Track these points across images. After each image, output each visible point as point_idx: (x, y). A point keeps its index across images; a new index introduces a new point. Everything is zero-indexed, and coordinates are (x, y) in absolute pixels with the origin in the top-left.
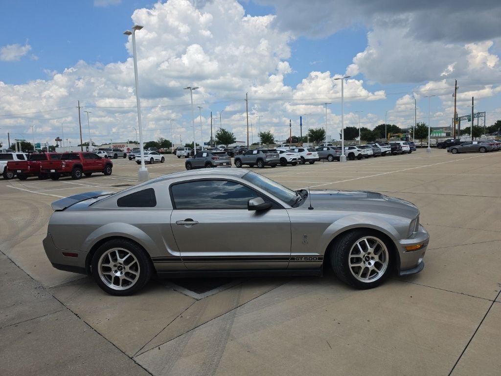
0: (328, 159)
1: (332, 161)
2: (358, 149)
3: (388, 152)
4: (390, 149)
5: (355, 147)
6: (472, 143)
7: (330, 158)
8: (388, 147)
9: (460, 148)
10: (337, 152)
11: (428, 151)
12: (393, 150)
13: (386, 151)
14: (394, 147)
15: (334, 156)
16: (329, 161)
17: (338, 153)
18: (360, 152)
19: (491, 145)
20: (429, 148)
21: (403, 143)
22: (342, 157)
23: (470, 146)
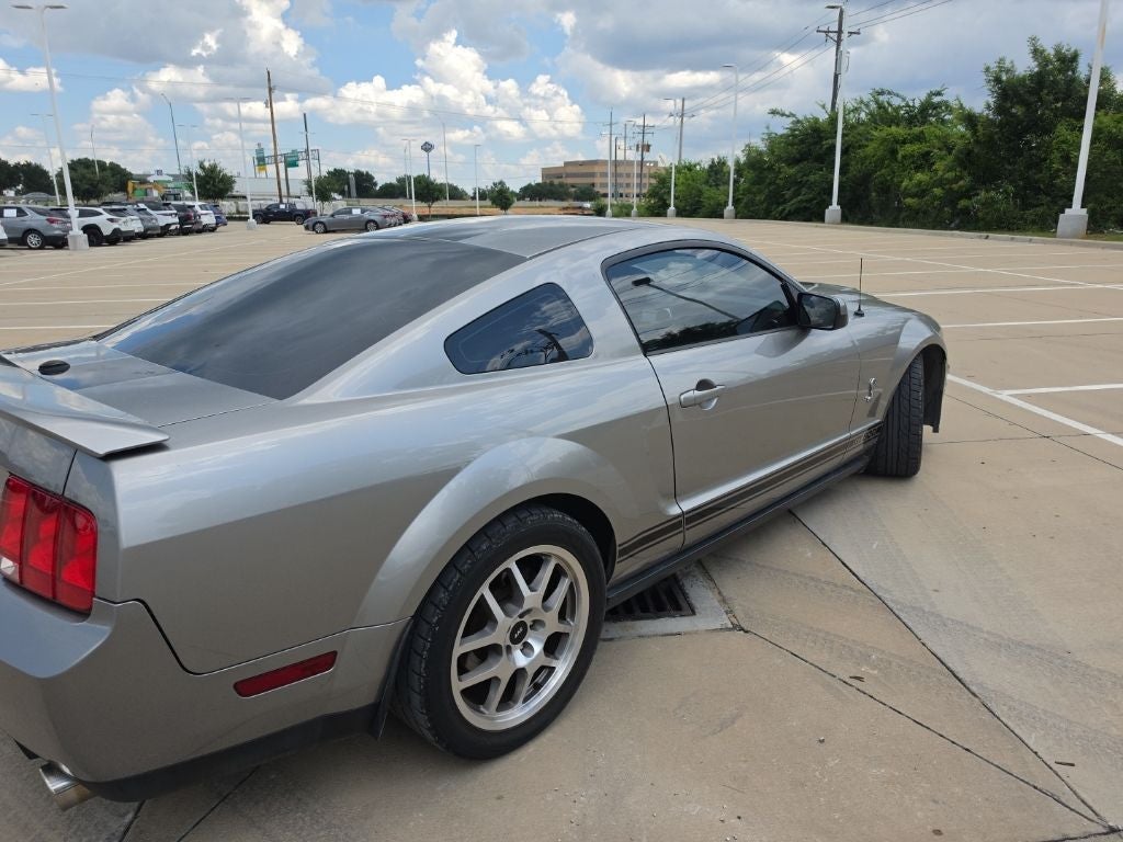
0: (26, 244)
1: (41, 248)
2: (107, 216)
3: (173, 227)
4: (177, 220)
5: (100, 210)
6: (350, 212)
7: (33, 240)
8: (171, 215)
9: (329, 221)
10: (52, 222)
11: (249, 228)
12: (184, 220)
13: (168, 225)
14: (182, 214)
15: (48, 233)
16: (31, 248)
17: (55, 225)
18: (116, 226)
19: (385, 217)
20: (252, 220)
21: (200, 206)
22: (74, 237)
23: (347, 217)
